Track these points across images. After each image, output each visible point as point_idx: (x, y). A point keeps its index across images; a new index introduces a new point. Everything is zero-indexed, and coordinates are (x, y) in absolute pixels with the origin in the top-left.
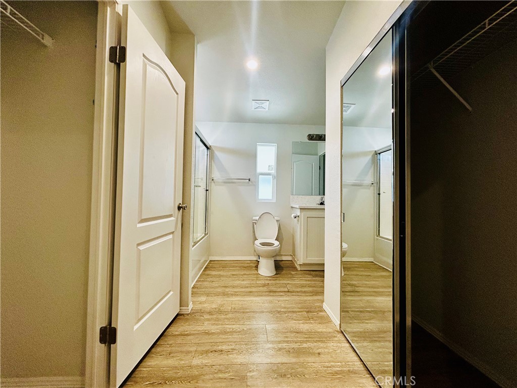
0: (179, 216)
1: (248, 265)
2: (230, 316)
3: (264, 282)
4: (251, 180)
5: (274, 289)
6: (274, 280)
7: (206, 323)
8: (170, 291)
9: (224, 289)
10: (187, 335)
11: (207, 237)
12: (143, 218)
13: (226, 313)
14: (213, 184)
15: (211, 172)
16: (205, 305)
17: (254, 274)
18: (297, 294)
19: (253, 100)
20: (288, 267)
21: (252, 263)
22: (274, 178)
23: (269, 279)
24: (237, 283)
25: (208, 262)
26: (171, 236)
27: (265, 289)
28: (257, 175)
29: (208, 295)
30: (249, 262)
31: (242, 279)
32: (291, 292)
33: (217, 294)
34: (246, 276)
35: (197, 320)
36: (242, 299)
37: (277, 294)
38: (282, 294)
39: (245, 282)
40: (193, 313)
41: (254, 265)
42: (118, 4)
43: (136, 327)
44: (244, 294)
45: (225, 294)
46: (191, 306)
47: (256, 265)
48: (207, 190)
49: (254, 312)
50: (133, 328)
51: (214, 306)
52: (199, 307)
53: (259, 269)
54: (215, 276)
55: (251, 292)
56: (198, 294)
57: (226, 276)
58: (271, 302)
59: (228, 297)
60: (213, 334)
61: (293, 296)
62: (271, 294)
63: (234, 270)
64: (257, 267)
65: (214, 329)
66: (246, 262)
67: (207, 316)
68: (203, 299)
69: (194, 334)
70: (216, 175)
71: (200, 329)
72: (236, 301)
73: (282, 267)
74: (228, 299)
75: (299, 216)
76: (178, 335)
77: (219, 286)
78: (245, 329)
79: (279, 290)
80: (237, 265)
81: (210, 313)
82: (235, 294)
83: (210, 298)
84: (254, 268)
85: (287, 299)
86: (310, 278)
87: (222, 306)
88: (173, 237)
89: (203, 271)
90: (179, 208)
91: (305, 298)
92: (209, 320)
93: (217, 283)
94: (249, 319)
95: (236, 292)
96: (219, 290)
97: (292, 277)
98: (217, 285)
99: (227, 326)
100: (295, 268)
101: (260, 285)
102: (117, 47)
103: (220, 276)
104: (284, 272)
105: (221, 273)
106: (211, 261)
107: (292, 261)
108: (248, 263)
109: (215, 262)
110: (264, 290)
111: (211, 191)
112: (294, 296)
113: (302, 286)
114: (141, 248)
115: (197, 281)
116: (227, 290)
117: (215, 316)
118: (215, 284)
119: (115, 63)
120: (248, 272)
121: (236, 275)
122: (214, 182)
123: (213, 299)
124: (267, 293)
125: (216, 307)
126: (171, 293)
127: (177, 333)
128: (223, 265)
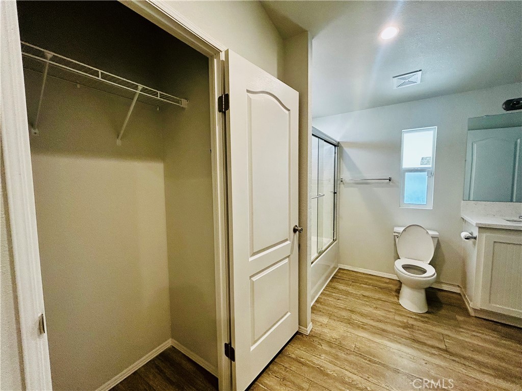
0: (295, 238)
1: (385, 285)
2: (352, 358)
3: (405, 321)
4: (393, 179)
5: (422, 338)
6: (422, 321)
7: (323, 356)
8: (288, 312)
9: (349, 314)
10: (303, 364)
11: (336, 244)
12: (254, 252)
13: (348, 352)
14: (342, 186)
15: (340, 172)
16: (326, 330)
17: (393, 303)
18: (462, 361)
19: (394, 77)
20: (450, 304)
21: (392, 284)
22: (430, 174)
23: (414, 317)
24: (367, 310)
25: (337, 270)
26: (287, 261)
27: (406, 332)
28: (402, 173)
29: (330, 316)
30: (388, 281)
31: (375, 306)
32: (451, 354)
33: (341, 320)
34: (380, 302)
35: (315, 347)
36: (371, 338)
37: (425, 348)
38: (434, 351)
39: (378, 312)
40: (311, 336)
41: (395, 288)
42: (221, 51)
43: (252, 348)
44: (374, 330)
45: (349, 322)
46: (310, 326)
47: (397, 287)
48: (335, 193)
49: (383, 365)
50: (250, 349)
51: (335, 335)
52: (318, 330)
53: (400, 295)
54: (341, 291)
55: (384, 330)
56: (320, 311)
57: (355, 296)
58: (413, 359)
59: (354, 328)
60: (327, 375)
61: (454, 363)
62: (416, 345)
63: (366, 289)
64: (398, 291)
65: (330, 368)
66: (385, 280)
67: (325, 347)
68: (325, 320)
69: (308, 366)
70: (346, 175)
71: (315, 361)
72: (362, 338)
73: (440, 302)
74: (352, 331)
75: (475, 238)
76: (293, 359)
77: (345, 309)
78: (369, 389)
79: (429, 342)
80: (371, 281)
81: (329, 343)
82: (362, 327)
83: (332, 323)
84: (394, 293)
85: (442, 364)
86: (491, 336)
87: (344, 338)
88: (289, 260)
89: (330, 281)
90: (295, 231)
91: (479, 376)
92: (326, 353)
93: (343, 302)
94: (376, 375)
95: (364, 324)
96: (345, 314)
97: (457, 326)
98: (342, 306)
99: (347, 373)
100: (464, 310)
101: (399, 324)
102: (222, 96)
103: (348, 294)
104: (443, 312)
105: (350, 289)
106: (340, 269)
107: (459, 294)
108: (386, 283)
109: (345, 272)
110: (405, 334)
111: (339, 193)
112: (456, 364)
113: (475, 350)
114: (254, 279)
115: (322, 293)
116: (354, 316)
117: (333, 351)
118: (341, 304)
119: (222, 112)
120: (384, 297)
121: (368, 297)
122: (343, 184)
123: (334, 325)
124: (408, 341)
125: (338, 337)
126: (289, 314)
127: (293, 356)
128: (355, 278)
